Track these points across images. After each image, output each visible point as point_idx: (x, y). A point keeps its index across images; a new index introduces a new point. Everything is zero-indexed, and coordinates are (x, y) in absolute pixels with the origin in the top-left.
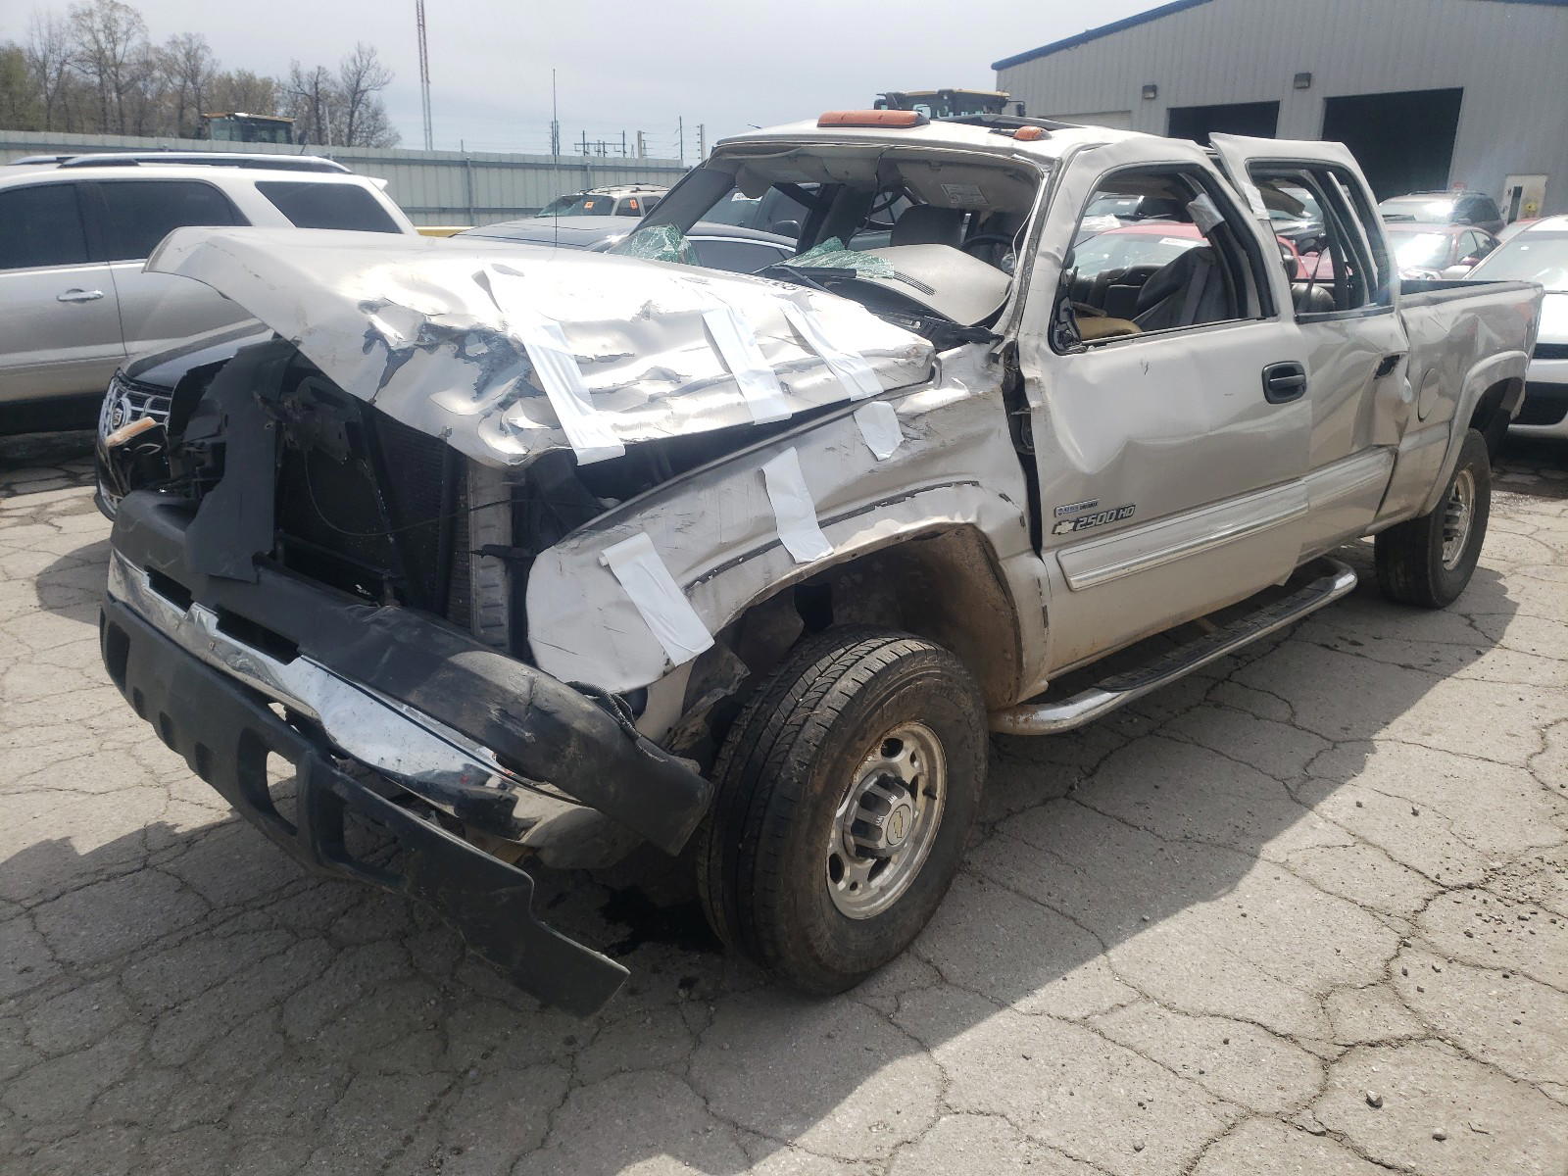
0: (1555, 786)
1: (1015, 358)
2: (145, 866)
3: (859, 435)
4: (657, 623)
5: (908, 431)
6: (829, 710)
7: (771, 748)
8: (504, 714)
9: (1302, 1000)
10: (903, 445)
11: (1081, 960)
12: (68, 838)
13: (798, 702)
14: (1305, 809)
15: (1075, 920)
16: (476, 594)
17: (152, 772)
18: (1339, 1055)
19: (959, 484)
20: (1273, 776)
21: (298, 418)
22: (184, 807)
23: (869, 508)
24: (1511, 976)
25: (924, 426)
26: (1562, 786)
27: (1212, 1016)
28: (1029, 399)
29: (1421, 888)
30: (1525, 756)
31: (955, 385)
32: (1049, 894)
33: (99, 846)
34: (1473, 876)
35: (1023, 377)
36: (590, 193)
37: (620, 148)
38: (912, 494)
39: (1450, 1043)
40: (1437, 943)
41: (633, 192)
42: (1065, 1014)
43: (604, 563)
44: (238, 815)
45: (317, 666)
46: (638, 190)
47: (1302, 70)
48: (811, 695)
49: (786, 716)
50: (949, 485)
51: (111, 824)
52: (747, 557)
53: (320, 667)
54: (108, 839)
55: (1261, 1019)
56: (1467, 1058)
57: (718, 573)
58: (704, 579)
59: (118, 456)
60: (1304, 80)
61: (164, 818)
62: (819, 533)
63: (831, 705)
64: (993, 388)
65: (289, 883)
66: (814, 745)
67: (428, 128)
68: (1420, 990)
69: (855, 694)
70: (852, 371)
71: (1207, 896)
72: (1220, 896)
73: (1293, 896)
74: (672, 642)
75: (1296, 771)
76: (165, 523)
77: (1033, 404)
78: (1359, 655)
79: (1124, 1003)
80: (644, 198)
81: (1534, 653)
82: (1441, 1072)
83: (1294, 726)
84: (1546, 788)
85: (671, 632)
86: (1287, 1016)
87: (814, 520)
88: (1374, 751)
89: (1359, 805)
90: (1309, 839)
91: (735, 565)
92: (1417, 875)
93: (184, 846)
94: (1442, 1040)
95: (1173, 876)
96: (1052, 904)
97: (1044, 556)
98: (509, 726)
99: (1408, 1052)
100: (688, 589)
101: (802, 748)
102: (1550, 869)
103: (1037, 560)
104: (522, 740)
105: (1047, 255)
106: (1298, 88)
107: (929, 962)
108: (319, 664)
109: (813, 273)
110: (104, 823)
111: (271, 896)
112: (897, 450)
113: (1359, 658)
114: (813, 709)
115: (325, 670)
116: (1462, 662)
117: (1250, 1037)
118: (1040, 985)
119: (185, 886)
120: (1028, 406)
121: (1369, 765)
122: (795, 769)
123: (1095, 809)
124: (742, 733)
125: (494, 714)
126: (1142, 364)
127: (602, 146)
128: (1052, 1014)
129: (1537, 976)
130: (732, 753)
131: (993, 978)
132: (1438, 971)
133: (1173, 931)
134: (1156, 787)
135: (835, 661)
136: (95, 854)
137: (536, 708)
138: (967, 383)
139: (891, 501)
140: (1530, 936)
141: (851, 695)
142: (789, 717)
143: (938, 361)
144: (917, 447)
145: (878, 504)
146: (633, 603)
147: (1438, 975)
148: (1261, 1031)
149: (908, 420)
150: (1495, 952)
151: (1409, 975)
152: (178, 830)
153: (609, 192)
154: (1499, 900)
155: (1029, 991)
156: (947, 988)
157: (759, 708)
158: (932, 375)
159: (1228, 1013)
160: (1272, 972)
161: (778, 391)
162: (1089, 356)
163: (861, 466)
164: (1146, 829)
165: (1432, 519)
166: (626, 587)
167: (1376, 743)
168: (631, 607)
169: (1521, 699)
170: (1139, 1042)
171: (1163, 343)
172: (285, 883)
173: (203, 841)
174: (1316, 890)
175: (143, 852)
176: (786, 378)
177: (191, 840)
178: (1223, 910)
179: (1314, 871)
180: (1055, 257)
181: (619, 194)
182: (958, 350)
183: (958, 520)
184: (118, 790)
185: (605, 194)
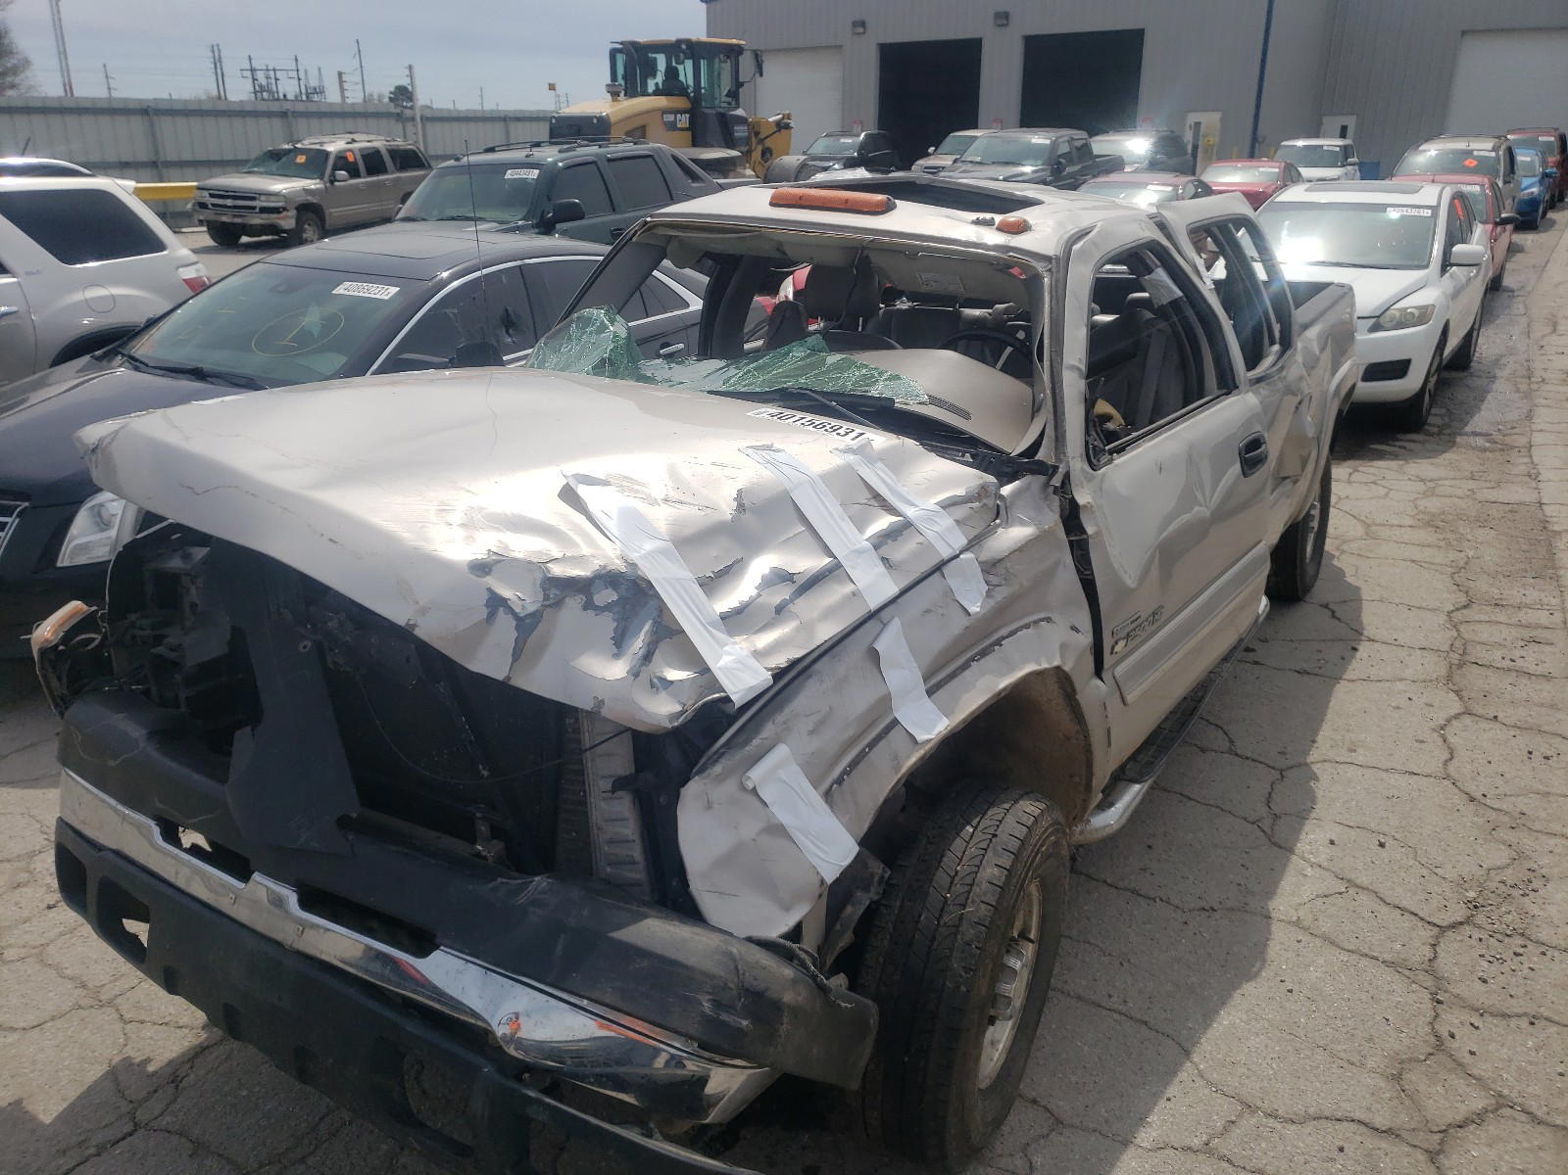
0: (1478, 795)
1: (1068, 486)
2: (137, 1126)
3: (949, 592)
4: (807, 842)
5: (991, 578)
6: (983, 906)
7: (929, 953)
8: (718, 1004)
9: (1383, 1084)
10: (989, 594)
11: (1172, 1072)
12: (18, 1102)
13: (946, 898)
14: (1288, 854)
15: (1146, 1023)
16: (598, 828)
17: (84, 986)
18: (1439, 1144)
19: (1036, 622)
20: (1245, 819)
21: (348, 638)
22: (148, 1032)
23: (965, 666)
24: (1536, 1022)
25: (1003, 571)
26: (1484, 795)
27: (1314, 1119)
28: (1085, 526)
29: (1422, 933)
30: (1440, 765)
31: (1022, 523)
32: (1110, 996)
33: (65, 1105)
34: (1458, 913)
35: (1077, 504)
36: (299, 146)
37: (294, 74)
38: (998, 643)
39: (1519, 1109)
40: (1463, 995)
41: (348, 143)
42: (1187, 1142)
43: (750, 785)
44: (218, 1033)
45: (467, 961)
46: (354, 141)
47: (1001, 9)
48: (958, 888)
49: (937, 915)
50: (1027, 626)
51: (67, 1072)
52: (872, 745)
53: (471, 962)
54: (73, 1094)
55: (1358, 1115)
56: (1539, 1123)
57: (851, 771)
58: (839, 781)
59: (52, 657)
60: (1003, 18)
61: (129, 1052)
62: (928, 704)
63: (983, 899)
64: (1052, 518)
65: (321, 1119)
66: (977, 947)
67: (62, 50)
68: (1472, 1053)
69: (1004, 883)
70: (937, 528)
71: (1249, 976)
72: (1260, 970)
73: (1321, 961)
74: (823, 860)
75: (1263, 810)
76: (174, 765)
77: (1090, 530)
78: (1256, 663)
79: (1234, 1118)
80: (361, 150)
81: (1396, 643)
82: (1526, 1145)
83: (1236, 755)
84: (1472, 800)
85: (819, 848)
86: (1379, 1106)
87: (922, 688)
88: (1316, 778)
89: (1332, 842)
90: (1308, 891)
91: (864, 757)
92: (1413, 917)
93: (171, 1089)
94: (1512, 1107)
95: (1210, 954)
96: (1116, 1006)
97: (1104, 676)
98: (724, 1017)
99: (1491, 1128)
100: (828, 796)
101: (963, 952)
102: (1516, 893)
103: (1099, 682)
104: (740, 1030)
105: (1073, 368)
106: (999, 26)
107: (1034, 1101)
108: (469, 958)
109: (847, 399)
110: (57, 1071)
111: (306, 1141)
112: (984, 600)
113: (1259, 667)
114: (964, 906)
115: (479, 965)
116: (1345, 661)
117: (1359, 1139)
118: (1149, 1111)
119: (199, 1148)
120: (1084, 532)
121: (1319, 793)
122: (961, 976)
123: (1105, 882)
124: (888, 937)
125: (707, 1007)
126: (1156, 464)
127: (272, 73)
128: (1176, 1145)
129: (1556, 1018)
130: (881, 960)
131: (1103, 1110)
132: (1477, 1028)
133: (1238, 1021)
134: (1150, 847)
135: (968, 843)
136: (62, 1118)
137: (747, 990)
138: (1032, 520)
139: (983, 653)
140: (1532, 974)
141: (1000, 884)
142: (941, 916)
143: (1001, 497)
144: (1001, 594)
145: (973, 659)
146: (782, 825)
147: (1478, 1032)
148: (1363, 1129)
149: (989, 567)
150: (1511, 996)
151: (1457, 1037)
152: (151, 1068)
153: (321, 144)
154: (1491, 936)
155: (1141, 1120)
156: (1066, 1132)
157: (901, 907)
158: (999, 513)
159: (1327, 1113)
160: (1343, 1055)
161: (881, 568)
162: (1116, 465)
163: (957, 625)
164: (1161, 899)
165: (1301, 524)
166: (773, 809)
167: (1315, 768)
168: (779, 830)
169: (1410, 699)
170: (1266, 1164)
171: (1167, 438)
172: (317, 1119)
173: (192, 1076)
174: (1339, 951)
175: (125, 1108)
176: (885, 551)
177: (175, 1076)
178: (1270, 988)
179: (1326, 925)
180: (1079, 369)
181: (334, 146)
182: (1017, 483)
183: (1045, 665)
184: (53, 1019)
185: (317, 147)
